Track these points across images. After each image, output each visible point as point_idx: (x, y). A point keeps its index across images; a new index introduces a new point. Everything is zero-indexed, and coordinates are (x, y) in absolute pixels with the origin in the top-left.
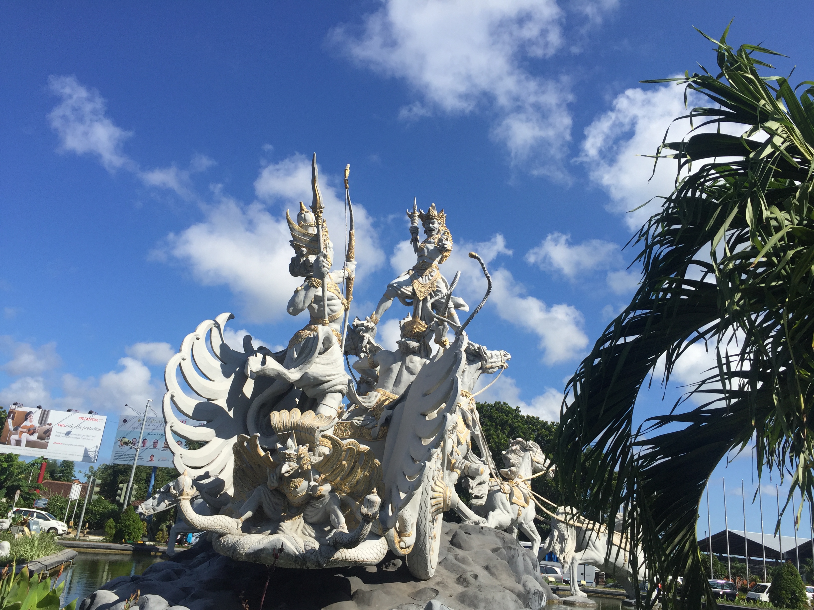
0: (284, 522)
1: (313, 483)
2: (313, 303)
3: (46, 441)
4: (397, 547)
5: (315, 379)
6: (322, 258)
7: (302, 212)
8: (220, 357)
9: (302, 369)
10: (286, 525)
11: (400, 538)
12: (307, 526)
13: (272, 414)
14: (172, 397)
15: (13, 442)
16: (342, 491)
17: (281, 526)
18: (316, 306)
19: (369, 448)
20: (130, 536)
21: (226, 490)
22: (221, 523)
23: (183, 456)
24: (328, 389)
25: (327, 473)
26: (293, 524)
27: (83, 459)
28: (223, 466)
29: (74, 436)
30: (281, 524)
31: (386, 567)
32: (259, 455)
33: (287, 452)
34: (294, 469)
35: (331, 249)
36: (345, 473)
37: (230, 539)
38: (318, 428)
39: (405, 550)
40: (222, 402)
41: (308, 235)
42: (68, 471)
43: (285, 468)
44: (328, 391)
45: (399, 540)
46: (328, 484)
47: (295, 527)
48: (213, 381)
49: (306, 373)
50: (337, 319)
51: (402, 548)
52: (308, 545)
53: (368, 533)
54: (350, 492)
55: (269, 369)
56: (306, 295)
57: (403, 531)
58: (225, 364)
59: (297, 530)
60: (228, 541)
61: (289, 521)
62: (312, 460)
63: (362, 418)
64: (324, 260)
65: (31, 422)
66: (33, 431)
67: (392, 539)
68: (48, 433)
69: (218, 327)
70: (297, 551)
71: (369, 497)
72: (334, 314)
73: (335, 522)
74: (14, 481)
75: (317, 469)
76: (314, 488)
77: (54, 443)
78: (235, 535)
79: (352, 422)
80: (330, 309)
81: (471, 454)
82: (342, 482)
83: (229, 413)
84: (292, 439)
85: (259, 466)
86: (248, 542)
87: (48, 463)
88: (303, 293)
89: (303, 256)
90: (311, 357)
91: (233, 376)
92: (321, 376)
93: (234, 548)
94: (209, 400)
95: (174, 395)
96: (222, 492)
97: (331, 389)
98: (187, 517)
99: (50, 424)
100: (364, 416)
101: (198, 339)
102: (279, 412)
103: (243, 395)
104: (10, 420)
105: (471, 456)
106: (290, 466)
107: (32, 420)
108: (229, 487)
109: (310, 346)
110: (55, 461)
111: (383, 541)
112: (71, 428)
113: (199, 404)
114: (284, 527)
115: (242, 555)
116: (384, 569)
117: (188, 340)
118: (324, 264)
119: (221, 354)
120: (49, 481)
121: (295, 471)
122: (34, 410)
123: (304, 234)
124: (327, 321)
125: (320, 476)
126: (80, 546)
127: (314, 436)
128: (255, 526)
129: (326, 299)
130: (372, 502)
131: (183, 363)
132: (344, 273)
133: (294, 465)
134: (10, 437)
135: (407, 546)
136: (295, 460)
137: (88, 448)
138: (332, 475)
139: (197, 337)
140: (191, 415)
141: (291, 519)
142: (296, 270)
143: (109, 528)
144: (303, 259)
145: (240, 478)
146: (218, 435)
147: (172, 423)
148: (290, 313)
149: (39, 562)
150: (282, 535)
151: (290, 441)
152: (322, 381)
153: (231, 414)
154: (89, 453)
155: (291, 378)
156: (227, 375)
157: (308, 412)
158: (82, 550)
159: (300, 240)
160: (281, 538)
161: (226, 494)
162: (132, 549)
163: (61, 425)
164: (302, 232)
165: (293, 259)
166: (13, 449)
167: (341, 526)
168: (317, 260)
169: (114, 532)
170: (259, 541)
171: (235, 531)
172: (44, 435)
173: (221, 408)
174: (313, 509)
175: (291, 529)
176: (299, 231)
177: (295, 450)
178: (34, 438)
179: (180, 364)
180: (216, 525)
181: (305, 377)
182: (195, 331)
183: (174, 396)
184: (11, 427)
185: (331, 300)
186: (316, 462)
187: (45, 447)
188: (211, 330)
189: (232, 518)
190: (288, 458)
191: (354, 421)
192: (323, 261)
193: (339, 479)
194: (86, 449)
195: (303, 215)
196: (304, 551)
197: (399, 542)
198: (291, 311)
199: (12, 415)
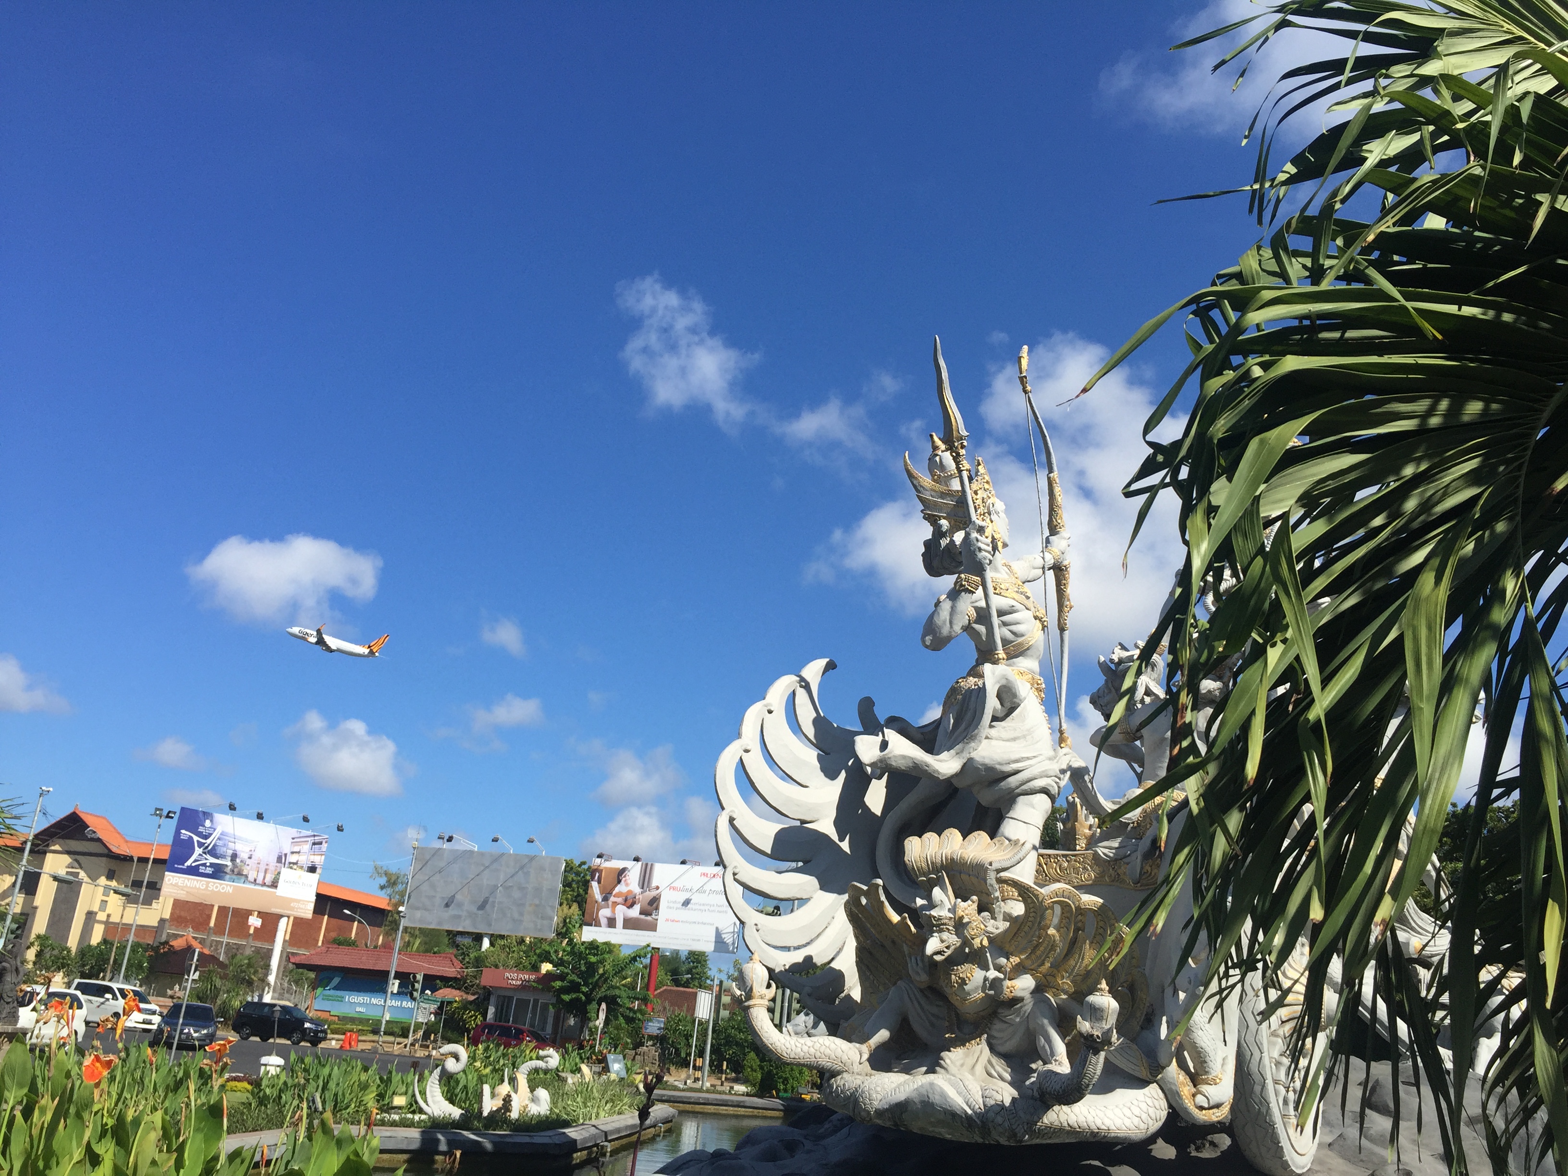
0: (950, 1051)
1: (993, 974)
2: (976, 622)
3: (653, 916)
4: (1189, 1104)
5: (990, 769)
6: (974, 535)
7: (937, 452)
8: (814, 741)
9: (962, 751)
10: (953, 1057)
11: (1195, 1086)
12: (995, 1060)
13: (906, 842)
14: (731, 820)
15: (604, 921)
16: (1058, 990)
17: (942, 1059)
18: (981, 629)
19: (1101, 901)
20: (786, 1085)
21: (849, 991)
22: (828, 1052)
23: (759, 926)
24: (1018, 787)
25: (1021, 953)
26: (967, 1055)
27: (715, 947)
28: (839, 945)
29: (697, 907)
30: (944, 1054)
31: (1198, 1149)
32: (889, 921)
33: (934, 913)
34: (953, 947)
35: (1002, 515)
36: (1059, 954)
37: (847, 1082)
38: (991, 864)
39: (1211, 1111)
40: (826, 826)
41: (949, 494)
42: (699, 970)
43: (933, 945)
44: (1018, 791)
45: (1193, 1090)
46: (1028, 977)
47: (970, 1061)
48: (806, 787)
49: (970, 760)
50: (1028, 649)
51: (1201, 1108)
52: (989, 1095)
53: (1099, 1072)
54: (1075, 992)
55: (895, 756)
56: (953, 608)
57: (1200, 1072)
58: (826, 754)
59: (973, 1067)
60: (844, 1085)
61: (958, 1049)
62: (989, 929)
63: (1115, 843)
64: (979, 537)
65: (627, 885)
66: (631, 901)
67: (1174, 1088)
68: (654, 902)
69: (807, 687)
70: (970, 1107)
71: (1091, 999)
72: (1020, 640)
73: (1046, 1051)
74: (609, 988)
75: (999, 945)
76: (995, 984)
77: (667, 920)
78: (858, 1074)
79: (1096, 852)
80: (1010, 631)
81: (1416, 913)
82: (1055, 971)
83: (841, 844)
84: (943, 889)
85: (893, 942)
86: (879, 1089)
87: (664, 957)
88: (946, 606)
89: (943, 535)
90: (976, 727)
91: (843, 775)
92: (1000, 764)
93: (853, 1100)
94: (803, 822)
95: (735, 816)
96: (843, 995)
97: (1024, 787)
98: (764, 1040)
99: (657, 888)
100: (1119, 840)
101: (770, 712)
102: (920, 837)
103: (867, 809)
104: (594, 884)
105: (1416, 918)
106: (942, 941)
107: (629, 881)
108: (854, 986)
109: (972, 705)
110: (676, 953)
111: (1153, 1092)
112: (690, 894)
113: (782, 831)
114: (948, 1061)
115: (869, 1112)
116: (1194, 1154)
117: (753, 715)
118: (980, 544)
119: (816, 736)
120: (669, 988)
121: (955, 949)
122: (629, 864)
123: (942, 493)
124: (1001, 654)
125: (1008, 959)
126: (692, 1100)
127: (985, 881)
128: (899, 1058)
129: (994, 614)
130: (1099, 1009)
131: (746, 758)
132: (1043, 558)
133: (953, 939)
134: (597, 913)
135: (1212, 1103)
136: (951, 928)
137: (720, 928)
138: (1033, 957)
139: (769, 708)
140: (769, 851)
141: (964, 1045)
142: (936, 563)
143: (749, 1070)
144: (944, 542)
145: (868, 967)
146: (825, 887)
147: (735, 867)
148: (927, 647)
149: (594, 1126)
150: (940, 1076)
151: (937, 892)
152: (1003, 772)
153: (845, 846)
154: (723, 936)
155: (941, 771)
156: (831, 774)
157: (976, 833)
158: (688, 1107)
159: (936, 506)
160: (935, 1082)
161: (848, 997)
162: (782, 1108)
163: (674, 889)
164: (937, 489)
165: (927, 544)
166: (605, 933)
167: (1056, 1060)
168: (967, 538)
169: (759, 1076)
170: (899, 1086)
171: (856, 1068)
172: (649, 908)
173: (825, 837)
174: (1005, 1026)
175: (962, 1065)
176: (932, 490)
177: (949, 909)
178: (635, 912)
179: (741, 759)
180: (818, 1054)
181: (969, 766)
182: (764, 699)
183: (734, 819)
184: (598, 897)
185: (1010, 613)
186: (998, 931)
187: (652, 927)
188: (794, 693)
189: (850, 1041)
190: (938, 926)
191: (1100, 851)
192: (977, 540)
193: (1048, 965)
194: (717, 929)
195: (937, 459)
196: (982, 1108)
197: (1194, 1095)
198: (928, 643)
199: (597, 875)
